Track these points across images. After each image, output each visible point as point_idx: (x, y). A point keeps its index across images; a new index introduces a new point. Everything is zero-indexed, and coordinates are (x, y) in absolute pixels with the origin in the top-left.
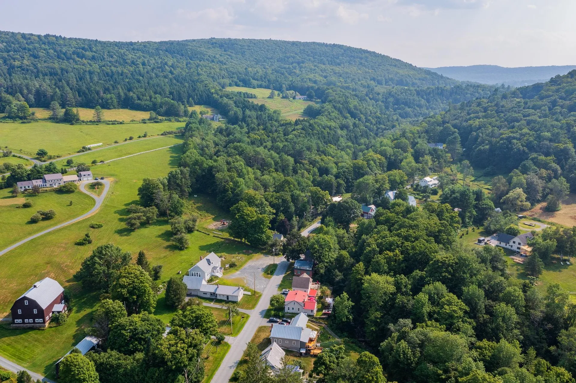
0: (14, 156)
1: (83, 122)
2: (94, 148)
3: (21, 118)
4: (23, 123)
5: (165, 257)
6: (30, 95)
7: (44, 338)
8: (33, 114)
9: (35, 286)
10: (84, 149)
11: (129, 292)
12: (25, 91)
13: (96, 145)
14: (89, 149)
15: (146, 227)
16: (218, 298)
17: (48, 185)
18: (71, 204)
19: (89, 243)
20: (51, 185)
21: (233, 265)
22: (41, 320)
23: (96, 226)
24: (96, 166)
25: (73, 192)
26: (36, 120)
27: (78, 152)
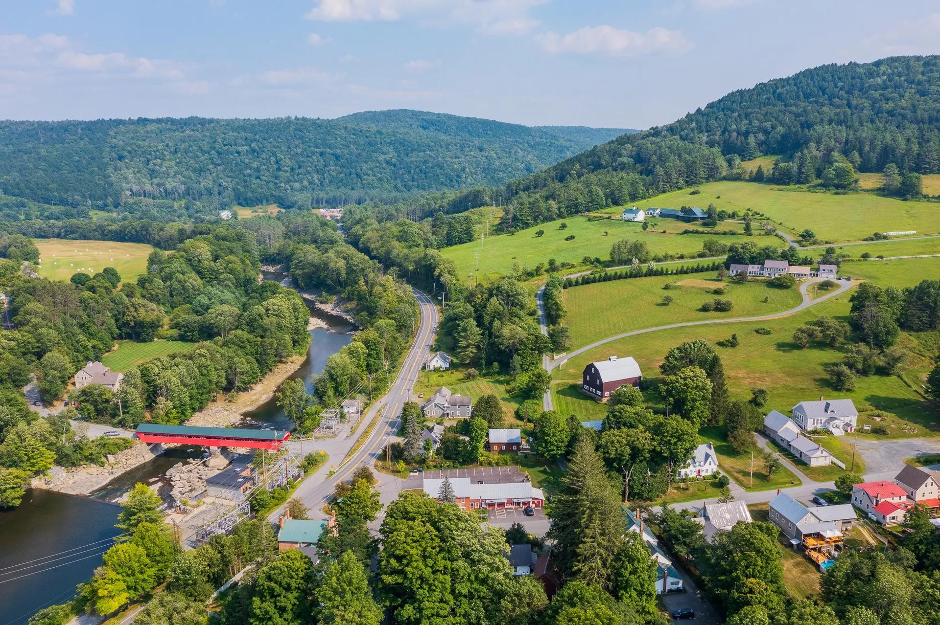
0: (776, 235)
1: (926, 197)
2: (897, 237)
3: (837, 187)
4: (836, 193)
5: (801, 389)
6: (872, 154)
7: (593, 410)
8: (856, 181)
9: (610, 359)
10: (878, 236)
11: (667, 391)
12: (867, 148)
13: (903, 233)
14: (885, 238)
15: (822, 350)
16: (792, 451)
17: (765, 274)
18: (766, 301)
19: (731, 346)
20: (769, 274)
21: (878, 432)
22: (599, 393)
23: (762, 331)
24: (865, 262)
25: (787, 287)
26: (855, 190)
27: (864, 240)
